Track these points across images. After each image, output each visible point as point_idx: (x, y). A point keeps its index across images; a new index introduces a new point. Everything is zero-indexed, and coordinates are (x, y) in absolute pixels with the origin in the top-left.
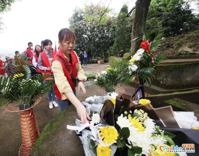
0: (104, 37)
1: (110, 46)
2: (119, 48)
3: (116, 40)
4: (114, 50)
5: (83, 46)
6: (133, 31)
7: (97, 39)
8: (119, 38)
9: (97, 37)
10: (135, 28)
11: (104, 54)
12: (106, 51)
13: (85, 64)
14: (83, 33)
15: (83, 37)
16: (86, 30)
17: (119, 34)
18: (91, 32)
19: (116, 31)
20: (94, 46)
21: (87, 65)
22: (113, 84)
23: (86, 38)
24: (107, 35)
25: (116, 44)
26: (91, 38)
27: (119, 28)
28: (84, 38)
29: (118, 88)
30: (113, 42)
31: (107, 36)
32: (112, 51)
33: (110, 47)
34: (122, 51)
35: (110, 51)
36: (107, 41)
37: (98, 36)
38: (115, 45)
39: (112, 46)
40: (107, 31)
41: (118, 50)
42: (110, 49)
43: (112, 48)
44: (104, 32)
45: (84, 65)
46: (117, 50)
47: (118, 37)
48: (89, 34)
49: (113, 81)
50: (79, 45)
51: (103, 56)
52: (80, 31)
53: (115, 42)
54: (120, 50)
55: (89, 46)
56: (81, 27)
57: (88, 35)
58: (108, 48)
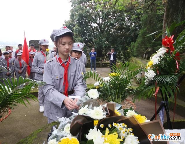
0: (124, 28)
1: (132, 41)
2: (145, 45)
3: (140, 32)
4: (138, 47)
5: (91, 40)
6: (165, 20)
7: (113, 31)
8: (146, 30)
9: (113, 27)
10: (167, 16)
11: (123, 54)
12: (127, 49)
13: (93, 67)
14: (91, 21)
15: (91, 26)
16: (96, 16)
17: (146, 24)
18: (104, 19)
19: (141, 20)
20: (107, 40)
21: (96, 68)
22: (119, 97)
23: (96, 28)
24: (129, 24)
25: (141, 39)
26: (104, 29)
27: (145, 16)
28: (94, 28)
29: (128, 103)
30: (136, 36)
31: (129, 26)
32: (135, 49)
33: (132, 43)
34: (150, 50)
35: (131, 50)
36: (128, 33)
37: (115, 26)
38: (139, 40)
39: (135, 41)
40: (128, 19)
41: (144, 49)
42: (132, 46)
43: (135, 45)
44: (123, 20)
45: (92, 69)
46: (142, 48)
47: (144, 28)
48: (101, 22)
49: (119, 92)
50: (85, 38)
51: (122, 57)
52: (86, 17)
53: (140, 36)
54: (147, 48)
55: (100, 41)
56: (88, 12)
57: (98, 24)
58: (129, 44)
